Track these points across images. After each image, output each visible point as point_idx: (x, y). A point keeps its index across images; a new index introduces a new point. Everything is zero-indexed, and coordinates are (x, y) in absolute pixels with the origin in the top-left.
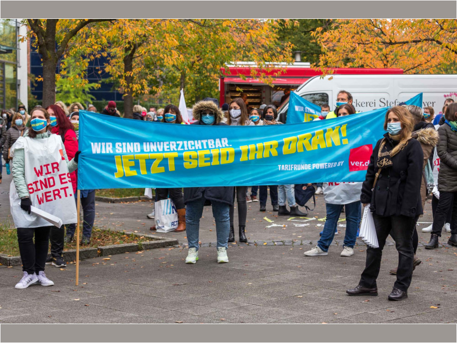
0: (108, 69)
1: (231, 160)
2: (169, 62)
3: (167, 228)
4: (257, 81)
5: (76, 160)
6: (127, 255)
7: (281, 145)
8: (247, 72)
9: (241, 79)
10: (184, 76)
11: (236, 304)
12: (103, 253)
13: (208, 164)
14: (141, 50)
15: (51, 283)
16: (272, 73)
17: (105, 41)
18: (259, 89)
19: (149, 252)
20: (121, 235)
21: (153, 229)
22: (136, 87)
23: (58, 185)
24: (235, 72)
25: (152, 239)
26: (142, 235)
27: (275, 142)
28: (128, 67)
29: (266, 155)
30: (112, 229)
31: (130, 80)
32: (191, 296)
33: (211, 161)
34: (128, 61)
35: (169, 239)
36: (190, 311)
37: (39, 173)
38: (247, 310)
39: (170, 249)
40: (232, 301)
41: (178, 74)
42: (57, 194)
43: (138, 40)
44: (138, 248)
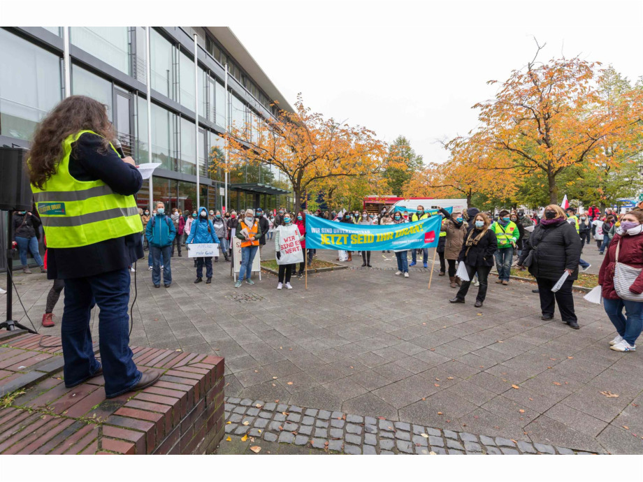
0: (324, 198)
1: (372, 241)
2: (345, 194)
3: (343, 260)
4: (377, 202)
5: (305, 236)
6: (327, 273)
7: (395, 234)
8: (374, 199)
9: (372, 202)
10: (350, 200)
11: (376, 306)
12: (317, 271)
13: (362, 242)
14: (335, 191)
15: (291, 287)
16: (384, 199)
17: (321, 187)
18: (377, 205)
19: (336, 271)
20: (325, 263)
21: (338, 260)
22: (332, 204)
23: (295, 246)
24: (370, 199)
25: (337, 265)
26: (334, 263)
27: (392, 233)
28: (330, 197)
29: (388, 239)
30: (322, 260)
31: (330, 202)
32: (354, 299)
33: (363, 241)
34: (330, 195)
35: (344, 266)
36: (354, 308)
37: (286, 241)
38: (382, 310)
39: (345, 270)
40: (373, 303)
41: (348, 200)
42: (294, 250)
43: (333, 187)
44: (332, 269)
